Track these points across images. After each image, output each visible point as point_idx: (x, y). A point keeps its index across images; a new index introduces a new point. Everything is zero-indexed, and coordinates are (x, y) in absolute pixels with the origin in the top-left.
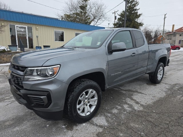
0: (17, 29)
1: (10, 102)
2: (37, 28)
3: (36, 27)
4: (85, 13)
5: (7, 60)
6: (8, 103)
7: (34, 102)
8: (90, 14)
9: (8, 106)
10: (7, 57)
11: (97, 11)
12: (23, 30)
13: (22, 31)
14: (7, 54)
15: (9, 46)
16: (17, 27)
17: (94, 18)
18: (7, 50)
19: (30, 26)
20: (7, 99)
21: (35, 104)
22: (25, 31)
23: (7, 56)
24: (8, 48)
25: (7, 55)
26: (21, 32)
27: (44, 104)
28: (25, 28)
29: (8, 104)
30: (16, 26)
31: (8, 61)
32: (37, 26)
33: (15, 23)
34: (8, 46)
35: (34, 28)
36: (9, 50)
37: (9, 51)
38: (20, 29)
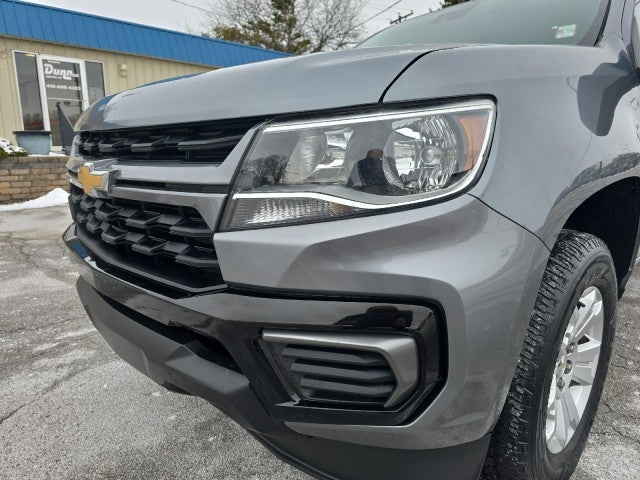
0: (47, 72)
1: (65, 372)
2: (124, 67)
3: (119, 66)
4: (292, 23)
5: (11, 191)
6: (54, 376)
7: (304, 382)
8: (306, 30)
9: (57, 391)
10: (9, 178)
11: (330, 15)
12: (67, 75)
13: (65, 78)
14: (14, 168)
15: (16, 133)
16: (45, 61)
17: (323, 42)
18: (9, 152)
19: (94, 59)
20: (42, 354)
21: (307, 394)
22: (77, 81)
23: (10, 175)
24: (15, 142)
25: (13, 172)
26: (63, 82)
27: (384, 398)
28: (75, 68)
29: (56, 384)
30: (40, 59)
31: (15, 197)
32: (121, 59)
33: (38, 48)
34: (14, 136)
35: (110, 67)
36: (17, 149)
37: (19, 154)
38: (57, 72)
